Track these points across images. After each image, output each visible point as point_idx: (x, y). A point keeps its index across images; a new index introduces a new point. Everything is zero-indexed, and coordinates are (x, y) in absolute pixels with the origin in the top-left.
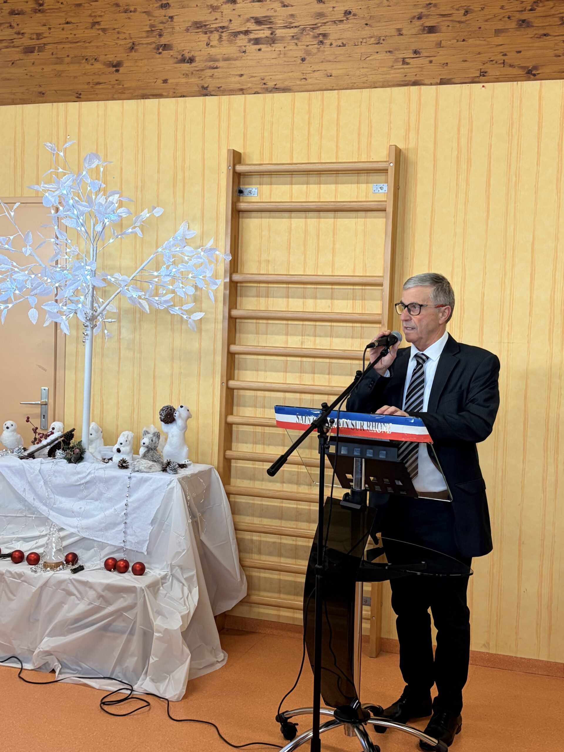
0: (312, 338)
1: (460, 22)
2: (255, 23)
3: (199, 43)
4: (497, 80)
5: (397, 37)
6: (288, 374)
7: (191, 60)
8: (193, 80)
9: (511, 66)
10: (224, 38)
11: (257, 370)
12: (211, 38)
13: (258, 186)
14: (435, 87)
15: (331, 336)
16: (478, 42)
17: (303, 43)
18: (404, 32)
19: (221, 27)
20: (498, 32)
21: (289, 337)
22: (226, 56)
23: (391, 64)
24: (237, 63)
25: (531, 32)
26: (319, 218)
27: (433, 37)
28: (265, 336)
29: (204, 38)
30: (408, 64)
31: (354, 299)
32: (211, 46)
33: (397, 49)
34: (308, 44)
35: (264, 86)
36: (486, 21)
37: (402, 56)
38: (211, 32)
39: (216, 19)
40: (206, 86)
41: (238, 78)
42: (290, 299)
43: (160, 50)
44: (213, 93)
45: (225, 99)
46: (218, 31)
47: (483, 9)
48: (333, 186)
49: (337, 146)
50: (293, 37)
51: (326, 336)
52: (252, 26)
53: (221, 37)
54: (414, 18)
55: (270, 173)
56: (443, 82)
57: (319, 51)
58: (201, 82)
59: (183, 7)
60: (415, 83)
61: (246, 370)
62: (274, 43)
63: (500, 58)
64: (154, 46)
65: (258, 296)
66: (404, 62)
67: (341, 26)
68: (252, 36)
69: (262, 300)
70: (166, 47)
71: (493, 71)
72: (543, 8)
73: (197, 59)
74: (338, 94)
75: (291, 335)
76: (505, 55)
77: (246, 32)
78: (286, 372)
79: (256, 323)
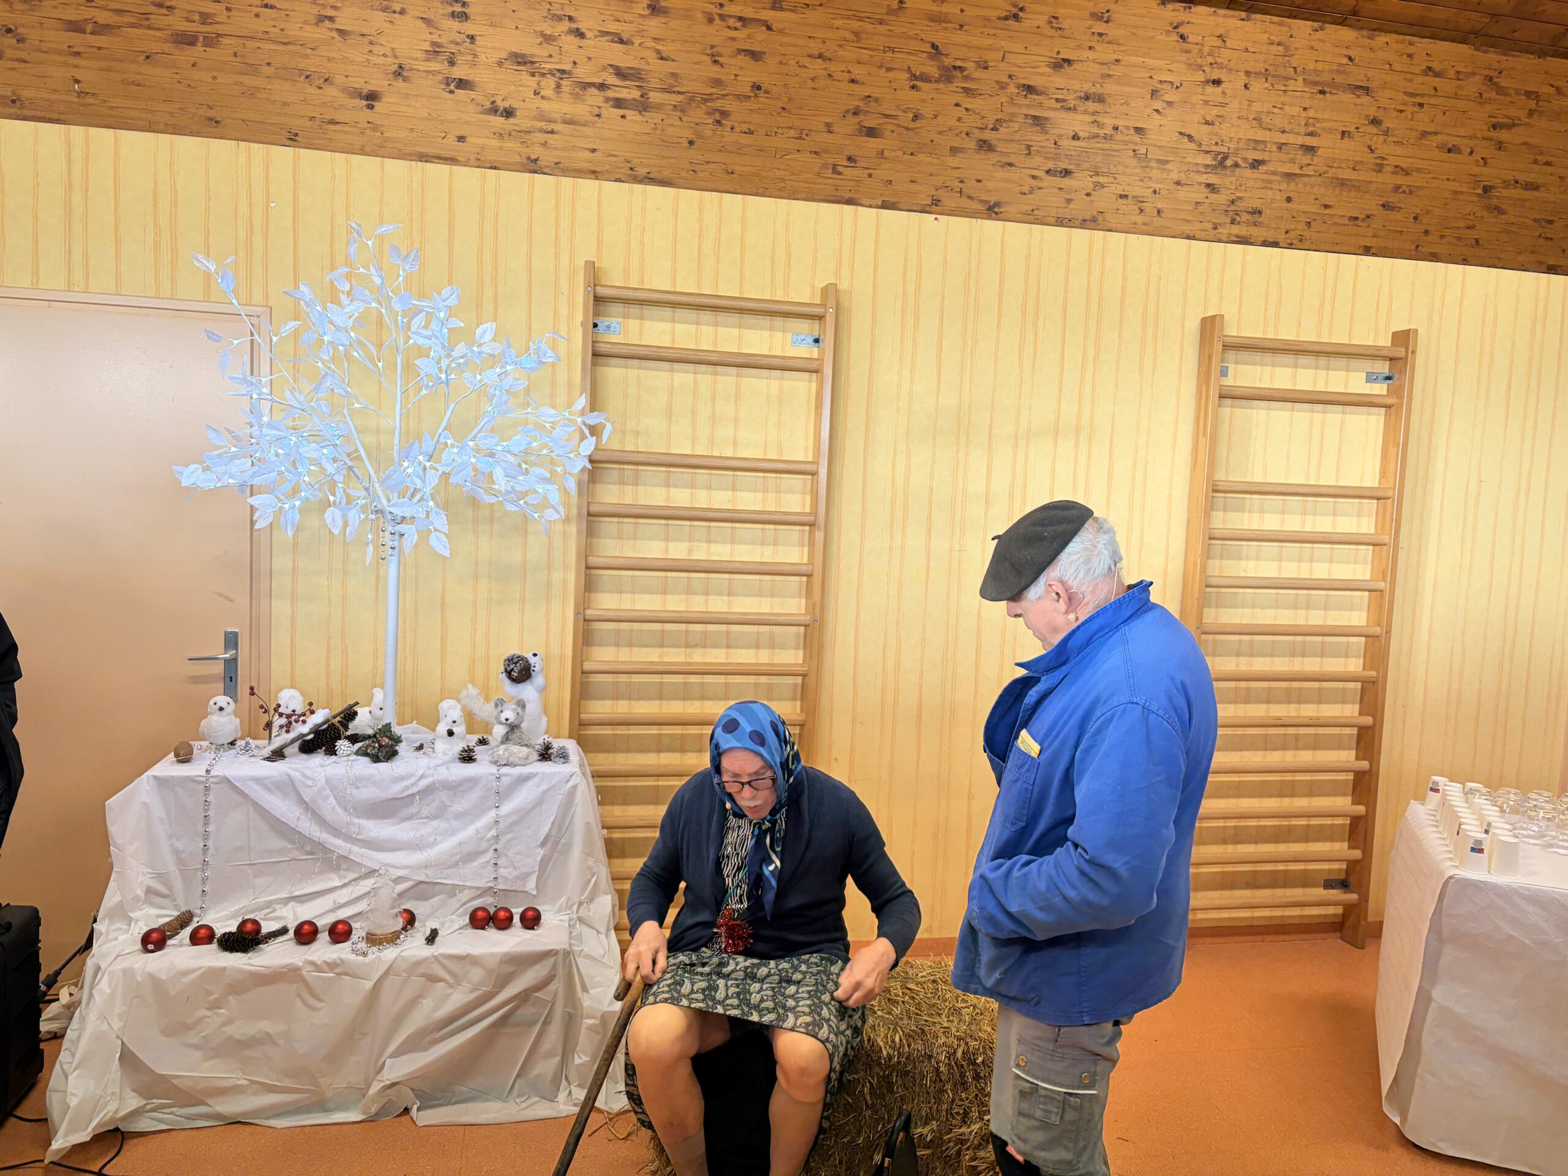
0: (705, 545)
1: (907, 129)
2: (616, 74)
3: (522, 89)
4: (952, 213)
5: (826, 135)
6: (669, 597)
7: (509, 113)
8: (510, 145)
9: (970, 197)
10: (564, 89)
11: (620, 592)
12: (542, 84)
13: (621, 320)
14: (874, 210)
15: (733, 542)
16: (930, 159)
17: (690, 119)
18: (835, 129)
19: (558, 70)
20: (954, 150)
21: (670, 544)
22: (568, 116)
23: (817, 170)
24: (587, 131)
25: (993, 157)
26: (715, 374)
27: (873, 143)
28: (632, 542)
29: (532, 82)
30: (840, 173)
31: (765, 490)
32: (543, 97)
33: (826, 151)
34: (698, 121)
35: (630, 172)
36: (940, 133)
37: (831, 161)
38: (543, 75)
39: (551, 56)
40: (533, 157)
41: (588, 154)
42: (672, 489)
43: (452, 87)
44: (545, 170)
45: (566, 182)
46: (554, 75)
47: (935, 117)
48: (735, 331)
49: (741, 274)
50: (675, 106)
51: (724, 542)
52: (612, 80)
53: (558, 86)
54: (848, 111)
55: (642, 302)
56: (885, 206)
57: (715, 135)
58: (526, 150)
59: (492, 25)
60: (850, 202)
61: (603, 592)
62: (645, 110)
63: (956, 184)
64: (440, 77)
65: (622, 483)
66: (835, 170)
67: (747, 105)
68: (610, 94)
69: (628, 489)
70: (462, 84)
71: (949, 201)
72: (1008, 130)
73: (518, 113)
74: (743, 201)
75: (673, 540)
76: (962, 182)
77: (602, 87)
78: (665, 593)
79: (619, 522)
